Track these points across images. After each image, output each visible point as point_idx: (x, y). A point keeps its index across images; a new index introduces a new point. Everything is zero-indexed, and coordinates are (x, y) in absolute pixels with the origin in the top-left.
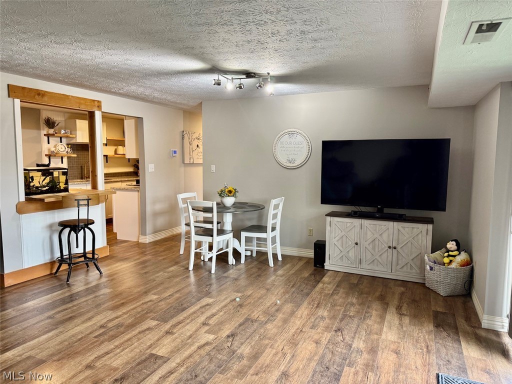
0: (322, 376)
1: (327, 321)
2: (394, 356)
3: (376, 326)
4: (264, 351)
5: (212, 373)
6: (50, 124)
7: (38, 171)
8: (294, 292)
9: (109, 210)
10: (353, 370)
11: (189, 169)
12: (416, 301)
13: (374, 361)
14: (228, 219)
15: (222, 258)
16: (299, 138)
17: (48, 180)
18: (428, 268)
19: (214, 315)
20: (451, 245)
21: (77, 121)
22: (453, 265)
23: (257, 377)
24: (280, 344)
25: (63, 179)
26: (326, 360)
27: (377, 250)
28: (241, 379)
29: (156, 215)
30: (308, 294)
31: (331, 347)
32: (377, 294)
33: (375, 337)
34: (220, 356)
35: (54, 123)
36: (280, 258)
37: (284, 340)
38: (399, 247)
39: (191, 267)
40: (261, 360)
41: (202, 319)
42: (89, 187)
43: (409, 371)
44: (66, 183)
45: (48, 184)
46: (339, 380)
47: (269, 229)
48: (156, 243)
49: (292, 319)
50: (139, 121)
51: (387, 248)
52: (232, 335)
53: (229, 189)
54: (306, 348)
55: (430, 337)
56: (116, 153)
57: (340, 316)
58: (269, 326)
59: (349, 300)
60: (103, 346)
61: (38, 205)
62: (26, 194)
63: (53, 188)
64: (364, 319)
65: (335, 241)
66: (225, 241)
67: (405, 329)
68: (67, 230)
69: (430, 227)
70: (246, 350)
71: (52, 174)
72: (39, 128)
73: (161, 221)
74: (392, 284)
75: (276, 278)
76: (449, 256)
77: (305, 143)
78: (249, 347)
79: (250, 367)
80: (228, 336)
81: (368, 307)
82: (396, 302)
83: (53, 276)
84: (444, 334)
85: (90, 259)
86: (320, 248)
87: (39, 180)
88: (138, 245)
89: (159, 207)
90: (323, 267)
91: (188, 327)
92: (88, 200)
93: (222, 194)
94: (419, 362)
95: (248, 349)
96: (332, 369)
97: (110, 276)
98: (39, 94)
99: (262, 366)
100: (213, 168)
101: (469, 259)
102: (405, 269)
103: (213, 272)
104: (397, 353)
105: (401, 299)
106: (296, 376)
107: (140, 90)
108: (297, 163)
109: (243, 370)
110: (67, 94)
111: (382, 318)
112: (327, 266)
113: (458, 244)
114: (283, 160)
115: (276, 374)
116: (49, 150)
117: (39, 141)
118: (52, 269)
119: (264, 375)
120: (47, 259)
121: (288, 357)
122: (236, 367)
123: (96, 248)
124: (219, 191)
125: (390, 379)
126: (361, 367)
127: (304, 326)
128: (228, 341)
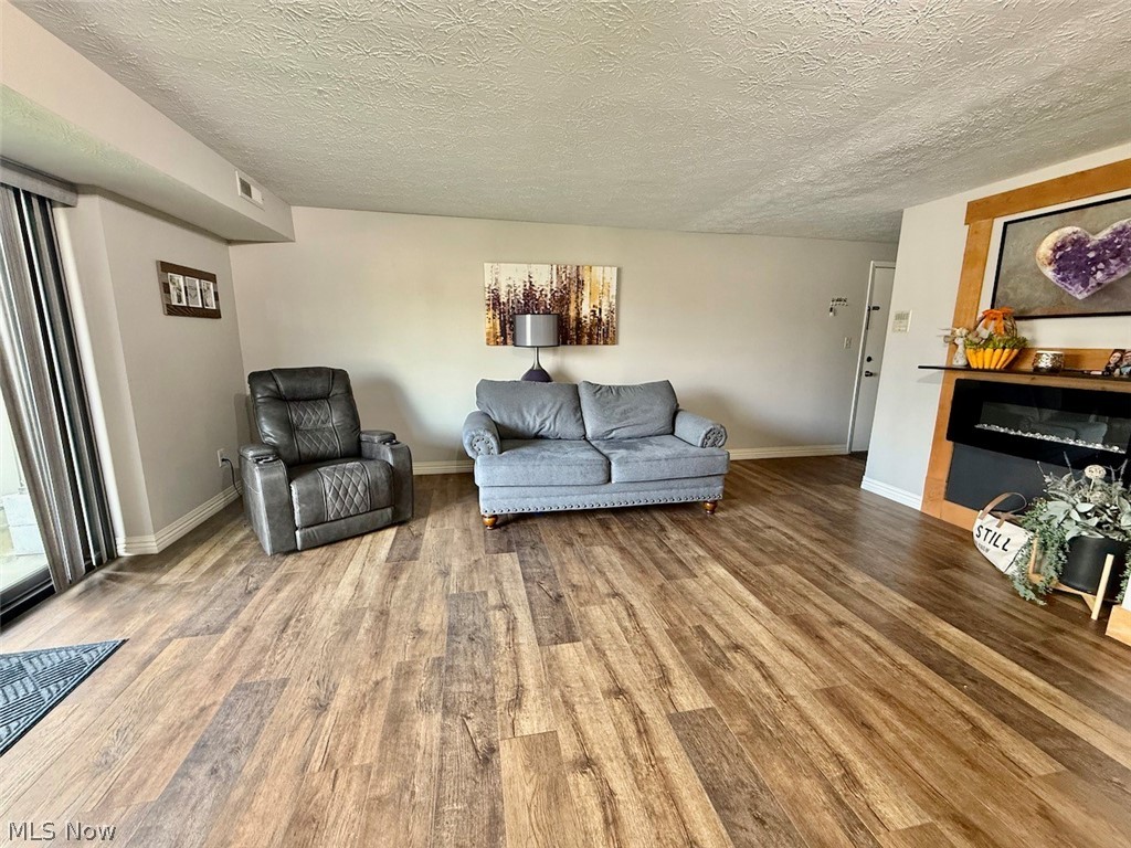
4: (382, 745)
5: (453, 653)
23: (374, 679)
34: (466, 687)
37: (335, 823)
40: (380, 715)
70: (426, 728)
78: (422, 743)
79: (396, 691)
80: (492, 750)
95: (422, 732)
99: (372, 706)
109: (407, 680)
115: (338, 703)
119: (363, 688)
122: (422, 682)
128: (480, 733)
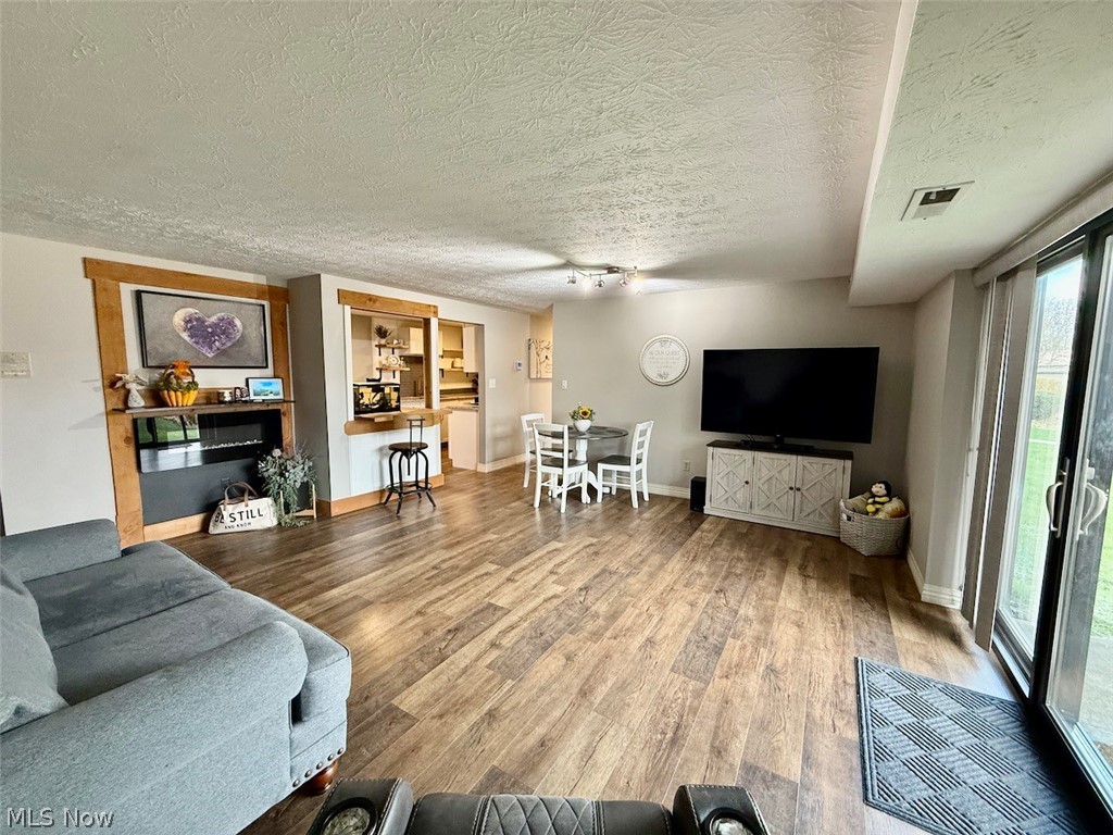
0: (698, 647)
1: (706, 578)
2: (795, 629)
3: (771, 590)
4: (624, 611)
5: (560, 632)
6: (382, 333)
7: (369, 386)
8: (663, 541)
9: (444, 433)
10: (739, 642)
11: (535, 385)
12: (826, 560)
13: (767, 634)
14: (582, 447)
15: (574, 495)
16: (674, 347)
17: (378, 397)
18: (844, 517)
19: (563, 563)
20: (878, 489)
21: (411, 329)
22: (881, 516)
23: (616, 641)
24: (645, 602)
25: (394, 395)
26: (703, 628)
27: (773, 491)
28: (595, 643)
29: (496, 439)
30: (681, 544)
31: (710, 612)
32: (774, 547)
33: (770, 603)
34: (570, 613)
35: (386, 332)
36: (646, 498)
37: (650, 599)
38: (804, 489)
39: (537, 504)
40: (620, 622)
41: (550, 566)
42: (423, 406)
43: (816, 652)
44: (398, 401)
45: (379, 401)
46: (720, 654)
47: (633, 461)
48: (496, 473)
49: (661, 574)
50: (480, 328)
51: (787, 489)
52: (586, 588)
53: (585, 409)
54: (678, 611)
55: (847, 608)
56: (453, 367)
57: (723, 574)
58: (631, 580)
59: (735, 554)
60: (435, 590)
61: (367, 425)
62: (356, 413)
63: (384, 406)
64: (755, 579)
65: (718, 478)
66: (578, 475)
67: (810, 595)
68: (399, 454)
69: (848, 463)
70: (602, 607)
71: (383, 390)
72: (370, 339)
73: (502, 447)
74: (793, 536)
75: (641, 522)
76: (874, 503)
77: (682, 352)
78: (606, 604)
79: (607, 629)
80: (581, 589)
81: (761, 564)
82: (799, 560)
83: (383, 506)
84: (866, 606)
85: (423, 489)
86: (699, 486)
87: (369, 397)
88: (476, 474)
89: (500, 430)
90: (703, 510)
91: (532, 574)
92: (421, 420)
93: (574, 416)
94: (830, 640)
95: (604, 607)
96: (711, 640)
97: (445, 508)
98: (370, 300)
99: (622, 628)
100: (565, 384)
101: (904, 508)
102: (811, 517)
103: (563, 510)
104: (799, 626)
105: (805, 558)
106: (665, 644)
107: (481, 293)
108: (671, 378)
109: (598, 631)
110: (401, 299)
111: (780, 580)
112: (707, 509)
113: (888, 488)
114: (653, 375)
115: (640, 640)
116: (380, 363)
117: (370, 353)
118: (381, 498)
119: (624, 640)
120: (377, 487)
121: (655, 620)
122: (590, 627)
123: (429, 476)
124: (571, 411)
125: (790, 659)
126: (750, 639)
127: (675, 582)
128: (580, 595)
